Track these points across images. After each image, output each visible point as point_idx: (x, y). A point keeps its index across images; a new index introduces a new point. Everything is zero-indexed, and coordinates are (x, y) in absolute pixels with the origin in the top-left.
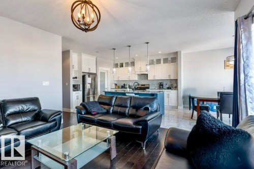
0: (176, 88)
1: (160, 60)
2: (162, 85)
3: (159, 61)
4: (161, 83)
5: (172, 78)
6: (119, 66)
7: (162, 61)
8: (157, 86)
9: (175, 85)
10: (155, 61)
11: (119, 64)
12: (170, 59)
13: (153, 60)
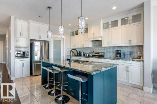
0: (141, 57)
1: (117, 21)
2: (120, 54)
3: (115, 23)
4: (118, 51)
5: (134, 44)
6: (75, 34)
7: (119, 23)
8: (113, 55)
9: (139, 53)
10: (110, 23)
11: (75, 32)
12: (130, 18)
13: (108, 23)
